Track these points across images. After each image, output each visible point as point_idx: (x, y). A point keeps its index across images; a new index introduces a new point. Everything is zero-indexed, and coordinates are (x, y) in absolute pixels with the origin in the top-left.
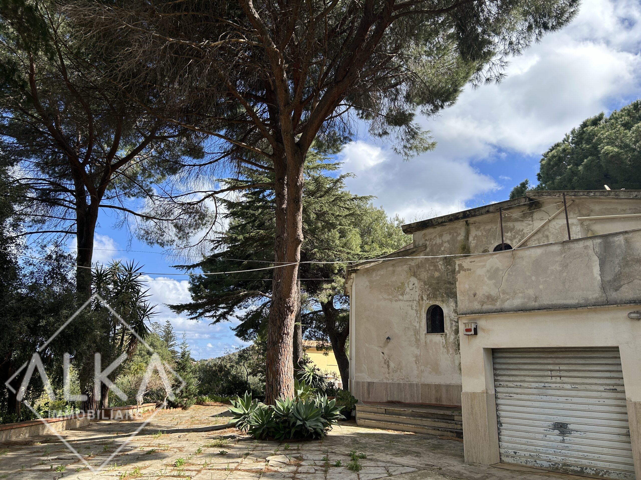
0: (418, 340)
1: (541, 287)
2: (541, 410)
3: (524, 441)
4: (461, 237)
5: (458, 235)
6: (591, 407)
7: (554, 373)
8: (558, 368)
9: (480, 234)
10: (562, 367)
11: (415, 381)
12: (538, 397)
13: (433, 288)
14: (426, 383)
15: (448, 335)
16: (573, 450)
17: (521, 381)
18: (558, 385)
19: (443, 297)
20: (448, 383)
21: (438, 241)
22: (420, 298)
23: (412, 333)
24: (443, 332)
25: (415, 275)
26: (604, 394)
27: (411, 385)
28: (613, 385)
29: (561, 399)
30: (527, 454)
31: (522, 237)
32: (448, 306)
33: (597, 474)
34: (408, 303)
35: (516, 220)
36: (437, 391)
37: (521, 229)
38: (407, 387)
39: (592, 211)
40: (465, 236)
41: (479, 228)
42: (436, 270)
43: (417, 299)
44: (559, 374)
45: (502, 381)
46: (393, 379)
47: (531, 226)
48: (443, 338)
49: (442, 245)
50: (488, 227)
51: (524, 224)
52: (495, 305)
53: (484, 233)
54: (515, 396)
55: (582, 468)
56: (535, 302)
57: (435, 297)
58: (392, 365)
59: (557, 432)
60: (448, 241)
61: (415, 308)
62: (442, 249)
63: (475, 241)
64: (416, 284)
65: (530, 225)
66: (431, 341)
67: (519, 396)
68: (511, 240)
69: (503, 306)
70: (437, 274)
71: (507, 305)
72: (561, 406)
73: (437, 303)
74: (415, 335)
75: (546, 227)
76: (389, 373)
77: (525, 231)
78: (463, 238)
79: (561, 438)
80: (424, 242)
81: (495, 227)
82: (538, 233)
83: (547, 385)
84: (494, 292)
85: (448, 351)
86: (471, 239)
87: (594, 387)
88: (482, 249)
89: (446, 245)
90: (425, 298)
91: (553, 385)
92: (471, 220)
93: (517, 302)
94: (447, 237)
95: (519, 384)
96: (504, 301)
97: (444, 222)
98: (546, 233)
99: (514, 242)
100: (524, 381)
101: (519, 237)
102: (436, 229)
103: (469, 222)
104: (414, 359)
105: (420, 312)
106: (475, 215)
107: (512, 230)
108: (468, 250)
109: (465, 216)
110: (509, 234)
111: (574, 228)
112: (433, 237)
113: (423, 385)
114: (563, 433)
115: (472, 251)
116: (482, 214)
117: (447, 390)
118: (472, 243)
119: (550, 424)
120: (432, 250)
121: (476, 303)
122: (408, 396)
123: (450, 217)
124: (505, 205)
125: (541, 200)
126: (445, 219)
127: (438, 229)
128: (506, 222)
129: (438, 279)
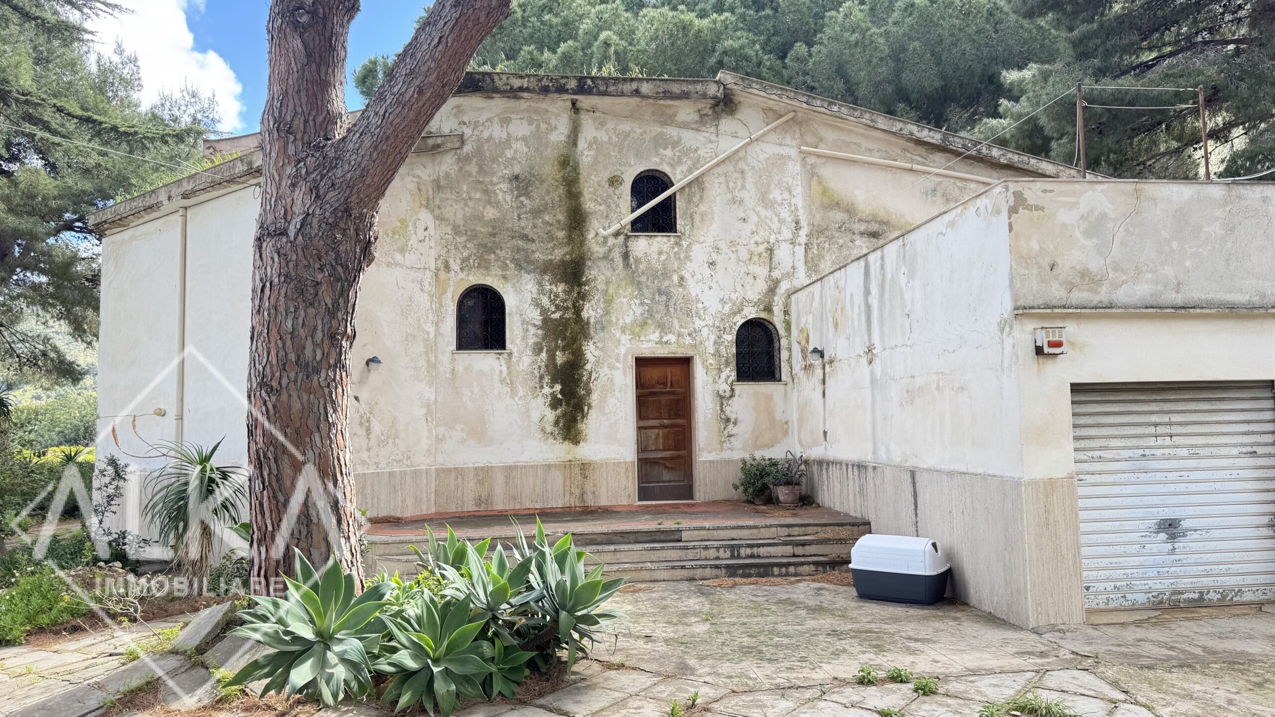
1: (1188, 264)
2: (1137, 501)
3: (1103, 562)
4: (560, 134)
5: (552, 129)
6: (1218, 486)
7: (1161, 430)
8: (1167, 420)
9: (605, 138)
10: (1175, 418)
11: (423, 462)
12: (1132, 477)
13: (480, 245)
14: (449, 466)
15: (516, 354)
16: (1189, 565)
17: (1101, 449)
18: (1166, 451)
19: (505, 267)
20: (510, 461)
21: (498, 132)
22: (440, 265)
23: (421, 348)
24: (503, 347)
25: (427, 205)
26: (1240, 462)
27: (416, 474)
28: (1252, 445)
29: (1172, 476)
30: (1110, 586)
31: (696, 164)
32: (519, 291)
33: (1224, 597)
34: (413, 275)
35: (685, 126)
36: (481, 482)
37: (694, 147)
38: (408, 478)
39: (821, 140)
40: (569, 136)
41: (603, 124)
42: (489, 203)
43: (433, 267)
44: (1169, 431)
46: (377, 464)
47: (714, 145)
48: (503, 362)
49: (507, 143)
50: (625, 127)
51: (701, 137)
52: (1096, 292)
53: (615, 139)
54: (1090, 479)
55: (1201, 593)
56: (1177, 292)
57: (483, 264)
58: (377, 427)
59: (1163, 536)
60: (525, 139)
61: (427, 287)
62: (509, 154)
63: (592, 153)
64: (431, 230)
65: (711, 142)
66: (468, 369)
67: (1095, 478)
68: (672, 166)
69: (1114, 297)
70: (491, 213)
71: (1122, 295)
72: (1172, 488)
73: (489, 281)
74: (427, 354)
75: (742, 154)
76: (369, 450)
77: (701, 152)
78: (562, 138)
79: (1169, 546)
80: (456, 126)
81: (639, 131)
82: (727, 162)
83: (1147, 452)
84: (1095, 265)
85: (513, 393)
86: (582, 144)
87: (1224, 451)
88: (607, 174)
89: (519, 146)
90: (455, 266)
91: (1158, 452)
92: (584, 101)
93: (1141, 290)
94: (520, 128)
95: (1096, 454)
96: (1115, 286)
97: (528, 90)
98: (742, 165)
99: (679, 170)
100: (1106, 448)
101: (689, 162)
102: (492, 103)
103: (579, 105)
104: (423, 411)
105: (440, 298)
106: (605, 94)
107: (675, 144)
108: (576, 169)
109: (582, 89)
110: (668, 152)
111: (790, 165)
112: (482, 119)
113: (443, 472)
114: (1172, 537)
115: (584, 172)
116: (622, 94)
117: (508, 478)
118: (585, 154)
119: (1152, 523)
120: (478, 152)
121: (1055, 285)
122: (410, 502)
123: (545, 82)
124: (676, 88)
125: (741, 95)
126: (533, 83)
127: (499, 104)
128: (664, 124)
129: (493, 223)
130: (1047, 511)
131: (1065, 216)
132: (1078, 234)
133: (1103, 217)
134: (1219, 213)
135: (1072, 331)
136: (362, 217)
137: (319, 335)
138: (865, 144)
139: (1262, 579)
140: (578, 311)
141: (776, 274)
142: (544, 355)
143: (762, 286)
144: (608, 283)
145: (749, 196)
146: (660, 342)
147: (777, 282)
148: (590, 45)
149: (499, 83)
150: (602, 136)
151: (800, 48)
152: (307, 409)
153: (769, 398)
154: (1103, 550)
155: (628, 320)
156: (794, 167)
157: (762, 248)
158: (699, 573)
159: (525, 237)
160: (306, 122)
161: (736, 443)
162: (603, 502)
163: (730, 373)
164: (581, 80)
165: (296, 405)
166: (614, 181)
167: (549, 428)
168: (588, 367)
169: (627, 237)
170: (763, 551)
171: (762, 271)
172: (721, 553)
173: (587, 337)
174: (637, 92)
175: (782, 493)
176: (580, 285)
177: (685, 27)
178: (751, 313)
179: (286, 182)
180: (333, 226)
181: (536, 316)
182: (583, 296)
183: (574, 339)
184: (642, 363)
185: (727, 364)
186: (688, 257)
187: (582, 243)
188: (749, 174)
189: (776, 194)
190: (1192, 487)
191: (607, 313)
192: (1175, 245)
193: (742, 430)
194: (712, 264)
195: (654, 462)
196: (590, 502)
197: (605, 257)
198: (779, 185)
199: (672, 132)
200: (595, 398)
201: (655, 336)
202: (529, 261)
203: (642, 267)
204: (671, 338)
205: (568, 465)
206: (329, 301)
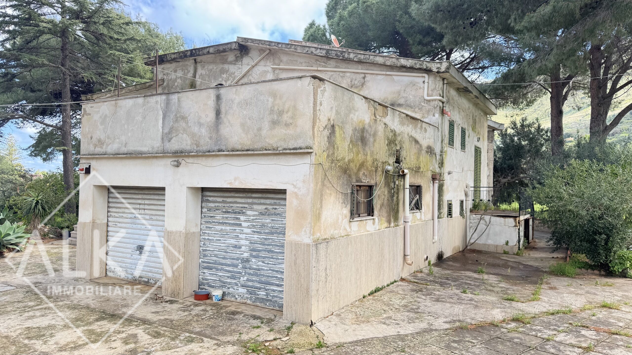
5: (189, 72)
7: (141, 206)
8: (143, 202)
12: (131, 225)
21: (173, 76)
31: (234, 80)
35: (231, 63)
37: (233, 72)
39: (281, 61)
41: (204, 67)
45: (112, 212)
47: (240, 70)
49: (175, 80)
50: (211, 67)
51: (236, 67)
52: (102, 148)
53: (207, 73)
56: (125, 147)
60: (181, 77)
62: (176, 84)
63: (200, 80)
68: (225, 81)
71: (109, 149)
75: (250, 73)
78: (191, 75)
80: (162, 76)
81: (215, 68)
82: (245, 77)
84: (103, 137)
86: (197, 76)
89: (179, 81)
92: (199, 59)
93: (115, 147)
94: (180, 73)
96: (108, 145)
98: (250, 77)
99: (228, 83)
103: (197, 60)
106: (199, 55)
107: (227, 72)
109: (191, 55)
110: (225, 76)
111: (268, 75)
112: (169, 72)
120: (168, 84)
121: (91, 145)
125: (248, 46)
126: (177, 56)
127: (173, 65)
128: (223, 63)
131: (96, 117)
132: (98, 124)
133: (106, 116)
134: (141, 111)
138: (299, 61)
149: (168, 58)
150: (204, 72)
174: (208, 52)
192: (126, 126)
199: (226, 66)
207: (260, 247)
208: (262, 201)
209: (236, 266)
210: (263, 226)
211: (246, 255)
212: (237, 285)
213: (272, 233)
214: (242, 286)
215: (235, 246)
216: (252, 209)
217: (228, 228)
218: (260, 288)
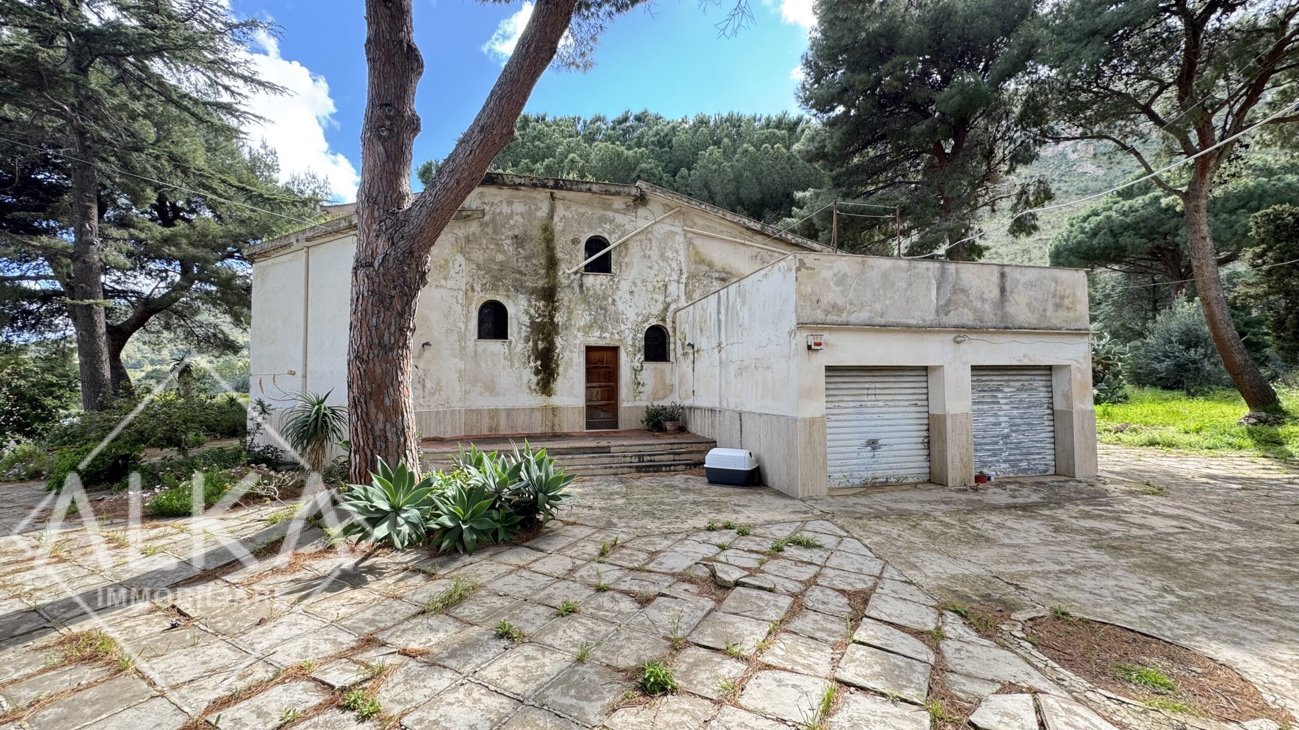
0: (463, 349)
1: (887, 302)
2: (856, 430)
3: (838, 462)
4: (543, 213)
5: (538, 209)
6: (898, 422)
7: (870, 392)
8: (873, 386)
9: (570, 216)
10: (878, 385)
11: (457, 405)
12: (854, 417)
13: (493, 276)
14: (473, 408)
15: (514, 342)
16: (881, 463)
17: (840, 401)
18: (873, 403)
19: (508, 290)
20: (510, 406)
21: (506, 210)
22: (469, 288)
23: (456, 337)
24: (506, 338)
25: (461, 251)
26: (908, 409)
27: (453, 412)
28: (914, 400)
29: (875, 416)
30: (841, 475)
31: (623, 234)
32: (516, 305)
33: (898, 481)
34: (452, 293)
35: (617, 211)
36: (492, 418)
37: (622, 224)
38: (448, 415)
39: (695, 224)
40: (548, 214)
41: (569, 207)
42: (499, 251)
43: (464, 289)
44: (874, 392)
46: (428, 406)
47: (634, 223)
48: (506, 347)
49: (511, 216)
50: (582, 210)
51: (627, 218)
52: (840, 316)
53: (576, 217)
54: (833, 417)
55: (887, 479)
56: (882, 317)
57: (495, 288)
58: (429, 384)
59: (869, 448)
60: (521, 214)
61: (460, 301)
62: (512, 222)
63: (562, 224)
64: (463, 266)
65: (632, 221)
66: (484, 350)
67: (836, 417)
68: (610, 234)
69: (849, 319)
70: (500, 257)
71: (853, 319)
72: (874, 423)
73: (498, 298)
74: (460, 341)
75: (650, 229)
76: (424, 398)
77: (627, 227)
79: (872, 454)
80: (480, 204)
81: (590, 213)
82: (641, 234)
83: (863, 403)
84: (840, 301)
85: (512, 366)
86: (556, 219)
87: (901, 403)
88: (571, 237)
89: (517, 218)
90: (478, 288)
91: (868, 404)
92: (558, 193)
93: (863, 316)
94: (519, 208)
96: (850, 313)
97: (524, 185)
98: (650, 235)
99: (613, 236)
100: (842, 401)
101: (619, 233)
102: (502, 192)
103: (555, 195)
104: (457, 375)
105: (468, 307)
106: (571, 190)
107: (612, 221)
108: (552, 233)
109: (557, 186)
110: (608, 226)
111: (677, 237)
112: (496, 201)
113: (469, 411)
114: (874, 449)
115: (557, 236)
116: (581, 191)
117: (508, 415)
118: (558, 225)
119: (864, 442)
120: (493, 220)
121: (819, 312)
122: (449, 429)
123: (535, 181)
124: (612, 189)
125: (650, 196)
126: (527, 181)
127: (506, 192)
128: (605, 209)
129: (501, 264)
130: (810, 436)
131: (826, 274)
132: (832, 284)
133: (845, 275)
134: (904, 275)
135: (827, 337)
136: (420, 257)
137: (393, 328)
138: (719, 228)
139: (917, 471)
140: (552, 318)
141: (669, 300)
142: (531, 343)
143: (660, 306)
144: (570, 301)
145: (654, 254)
146: (600, 337)
147: (669, 305)
148: (562, 161)
149: (506, 180)
150: (568, 215)
151: (684, 171)
152: (385, 373)
153: (663, 371)
154: (838, 456)
155: (582, 324)
156: (680, 239)
157: (660, 284)
158: (620, 471)
159: (520, 273)
160: (386, 197)
161: (643, 397)
162: (565, 430)
163: (641, 356)
164: (557, 181)
165: (378, 370)
166: (575, 241)
167: (533, 387)
168: (557, 351)
169: (582, 275)
170: (656, 458)
171: (661, 298)
172: (633, 459)
173: (557, 333)
174: (589, 190)
175: (669, 425)
176: (553, 302)
177: (619, 155)
178: (654, 322)
179: (373, 234)
180: (402, 262)
181: (526, 320)
182: (555, 309)
183: (549, 334)
184: (589, 349)
185: (639, 351)
186: (618, 288)
187: (555, 278)
188: (654, 242)
189: (669, 254)
190: (885, 422)
191: (569, 319)
192: (881, 292)
193: (647, 389)
194: (632, 293)
195: (596, 407)
196: (557, 430)
197: (569, 286)
198: (671, 249)
199: (610, 214)
200: (561, 369)
201: (598, 334)
202: (523, 287)
203: (591, 293)
204: (607, 335)
205: (545, 409)
206: (399, 308)
207: (1018, 421)
208: (1018, 378)
209: (997, 443)
210: (1021, 401)
211: (1006, 431)
212: (998, 461)
213: (1030, 407)
214: (1005, 462)
215: (995, 424)
216: (1008, 386)
217: (986, 407)
218: (1021, 460)
